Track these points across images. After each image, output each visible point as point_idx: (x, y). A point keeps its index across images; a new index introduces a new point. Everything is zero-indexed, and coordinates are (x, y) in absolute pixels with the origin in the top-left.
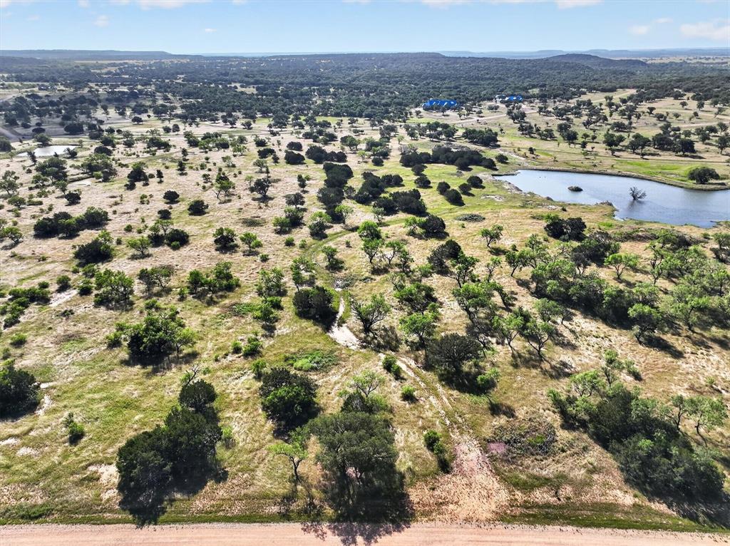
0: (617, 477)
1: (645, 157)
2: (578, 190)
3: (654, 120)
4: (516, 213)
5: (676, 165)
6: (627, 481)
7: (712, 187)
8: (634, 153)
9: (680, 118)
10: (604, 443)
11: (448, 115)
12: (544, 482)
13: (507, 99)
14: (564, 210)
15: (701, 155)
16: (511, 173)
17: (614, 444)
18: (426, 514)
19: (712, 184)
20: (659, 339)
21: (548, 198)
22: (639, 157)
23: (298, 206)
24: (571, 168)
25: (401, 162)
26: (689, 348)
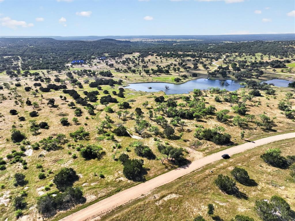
0: (215, 144)
1: (159, 76)
2: (151, 88)
3: (151, 63)
4: (142, 97)
5: (168, 78)
6: (216, 144)
7: (181, 83)
8: (154, 75)
9: (158, 62)
10: (209, 140)
11: (83, 66)
12: (206, 149)
13: (101, 58)
14: (153, 94)
15: (171, 74)
16: (128, 85)
17: (211, 139)
18: (193, 160)
19: (181, 82)
20: (200, 120)
21: (146, 92)
22: (157, 76)
23: (73, 106)
24: (143, 82)
25: (89, 86)
26: (207, 120)
